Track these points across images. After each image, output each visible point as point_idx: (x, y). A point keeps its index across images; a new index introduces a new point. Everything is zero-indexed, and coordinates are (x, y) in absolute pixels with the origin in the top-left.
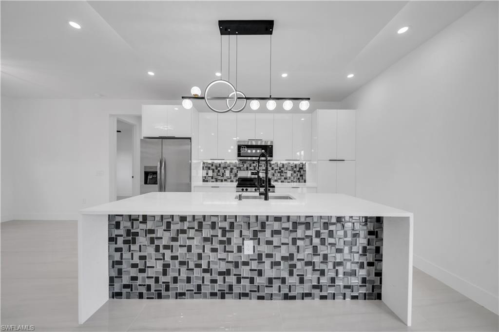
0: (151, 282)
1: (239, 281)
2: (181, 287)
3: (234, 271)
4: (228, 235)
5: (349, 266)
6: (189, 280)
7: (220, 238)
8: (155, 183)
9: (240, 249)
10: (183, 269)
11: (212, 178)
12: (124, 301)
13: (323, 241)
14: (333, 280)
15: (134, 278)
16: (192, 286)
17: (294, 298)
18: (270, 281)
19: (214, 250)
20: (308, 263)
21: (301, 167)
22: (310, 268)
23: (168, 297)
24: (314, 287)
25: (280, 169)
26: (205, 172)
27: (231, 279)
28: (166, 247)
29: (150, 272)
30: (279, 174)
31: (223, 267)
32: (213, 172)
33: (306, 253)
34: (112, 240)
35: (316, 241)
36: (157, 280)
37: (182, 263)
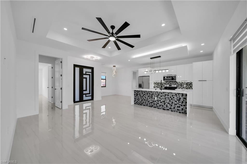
0: (140, 102)
1: (154, 105)
2: (144, 104)
3: (153, 102)
4: (152, 96)
5: (178, 105)
6: (146, 103)
7: (151, 96)
8: (141, 87)
9: (154, 99)
10: (145, 101)
11: (157, 87)
12: (136, 105)
13: (172, 99)
14: (174, 108)
15: (137, 101)
16: (146, 104)
17: (165, 110)
18: (160, 105)
19: (150, 98)
20: (168, 103)
21: (191, 83)
22: (169, 104)
23: (142, 105)
24: (170, 108)
25: (181, 84)
26: (154, 85)
27: (153, 104)
28: (142, 97)
29: (140, 101)
30: (180, 86)
31: (151, 101)
32: (157, 85)
33: (168, 101)
34: (134, 95)
35: (170, 99)
36: (141, 102)
37: (144, 100)
